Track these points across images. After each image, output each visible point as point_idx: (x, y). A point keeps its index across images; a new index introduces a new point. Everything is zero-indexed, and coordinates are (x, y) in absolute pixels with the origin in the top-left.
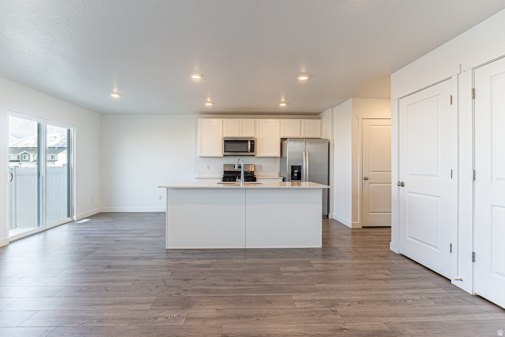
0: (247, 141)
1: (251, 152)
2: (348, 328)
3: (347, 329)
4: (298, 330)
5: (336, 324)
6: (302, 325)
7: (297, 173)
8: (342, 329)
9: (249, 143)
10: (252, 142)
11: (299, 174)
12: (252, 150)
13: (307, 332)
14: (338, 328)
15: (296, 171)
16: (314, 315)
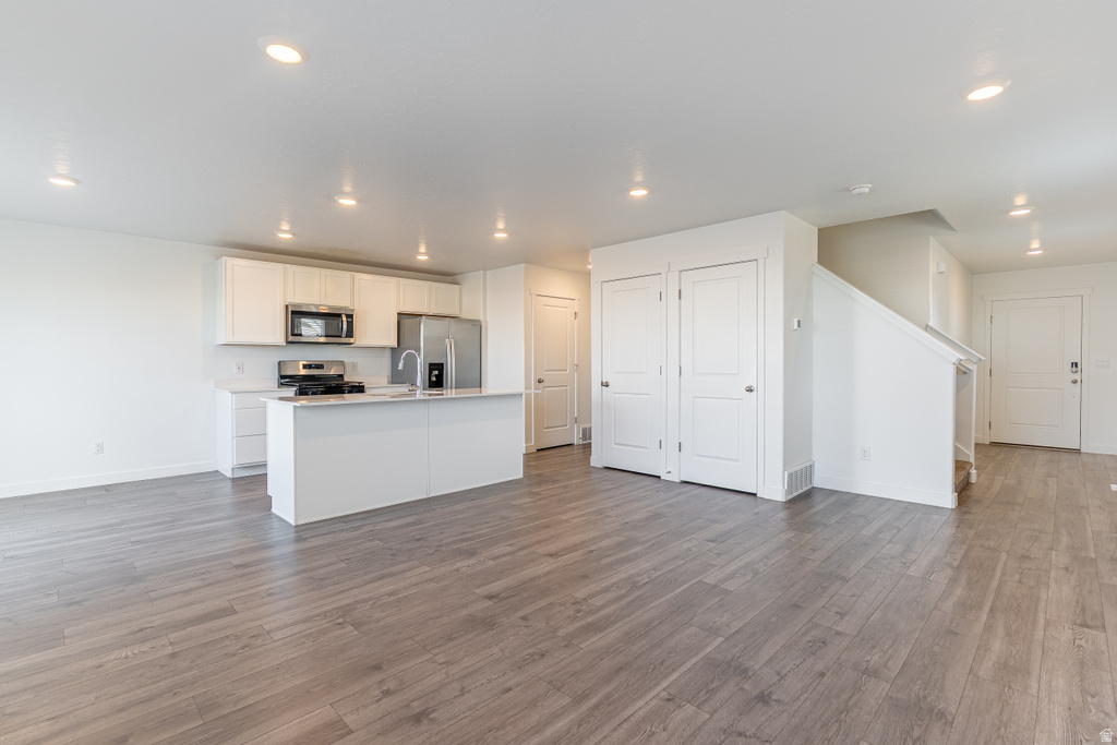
0: (339, 315)
1: (347, 336)
7: (436, 376)
9: (344, 319)
10: (350, 316)
11: (440, 378)
12: (350, 334)
15: (436, 372)
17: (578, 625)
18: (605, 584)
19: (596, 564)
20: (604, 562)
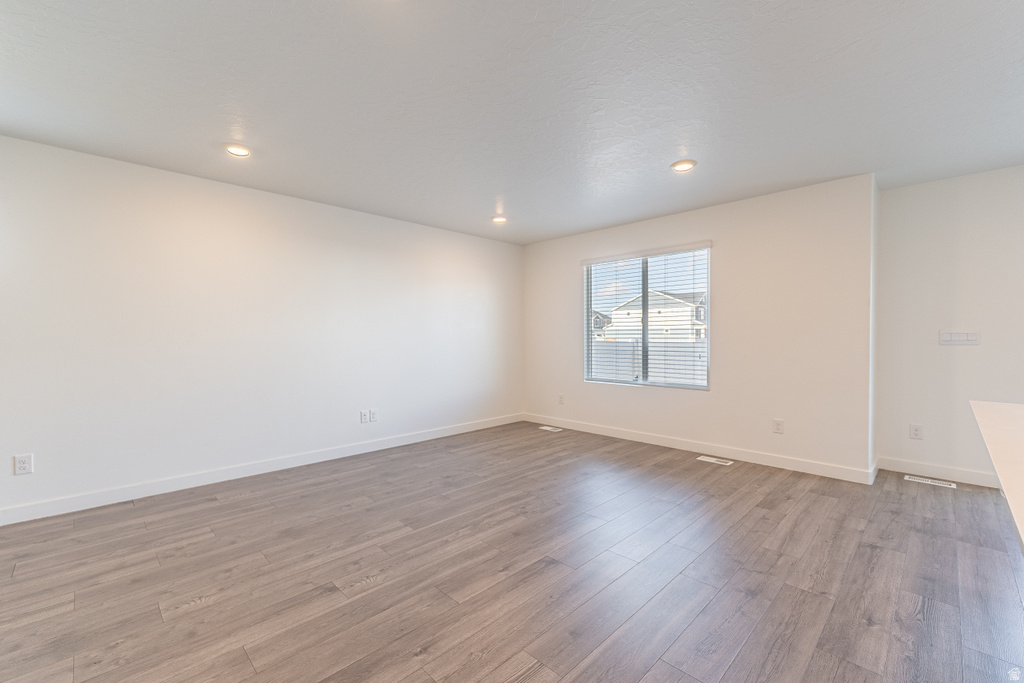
2: (416, 658)
3: (416, 655)
4: (488, 611)
5: (438, 654)
6: (488, 623)
8: (424, 650)
13: (473, 616)
14: (431, 650)
16: (482, 651)
17: (523, 501)
18: (499, 528)
19: (503, 549)
20: (495, 552)
